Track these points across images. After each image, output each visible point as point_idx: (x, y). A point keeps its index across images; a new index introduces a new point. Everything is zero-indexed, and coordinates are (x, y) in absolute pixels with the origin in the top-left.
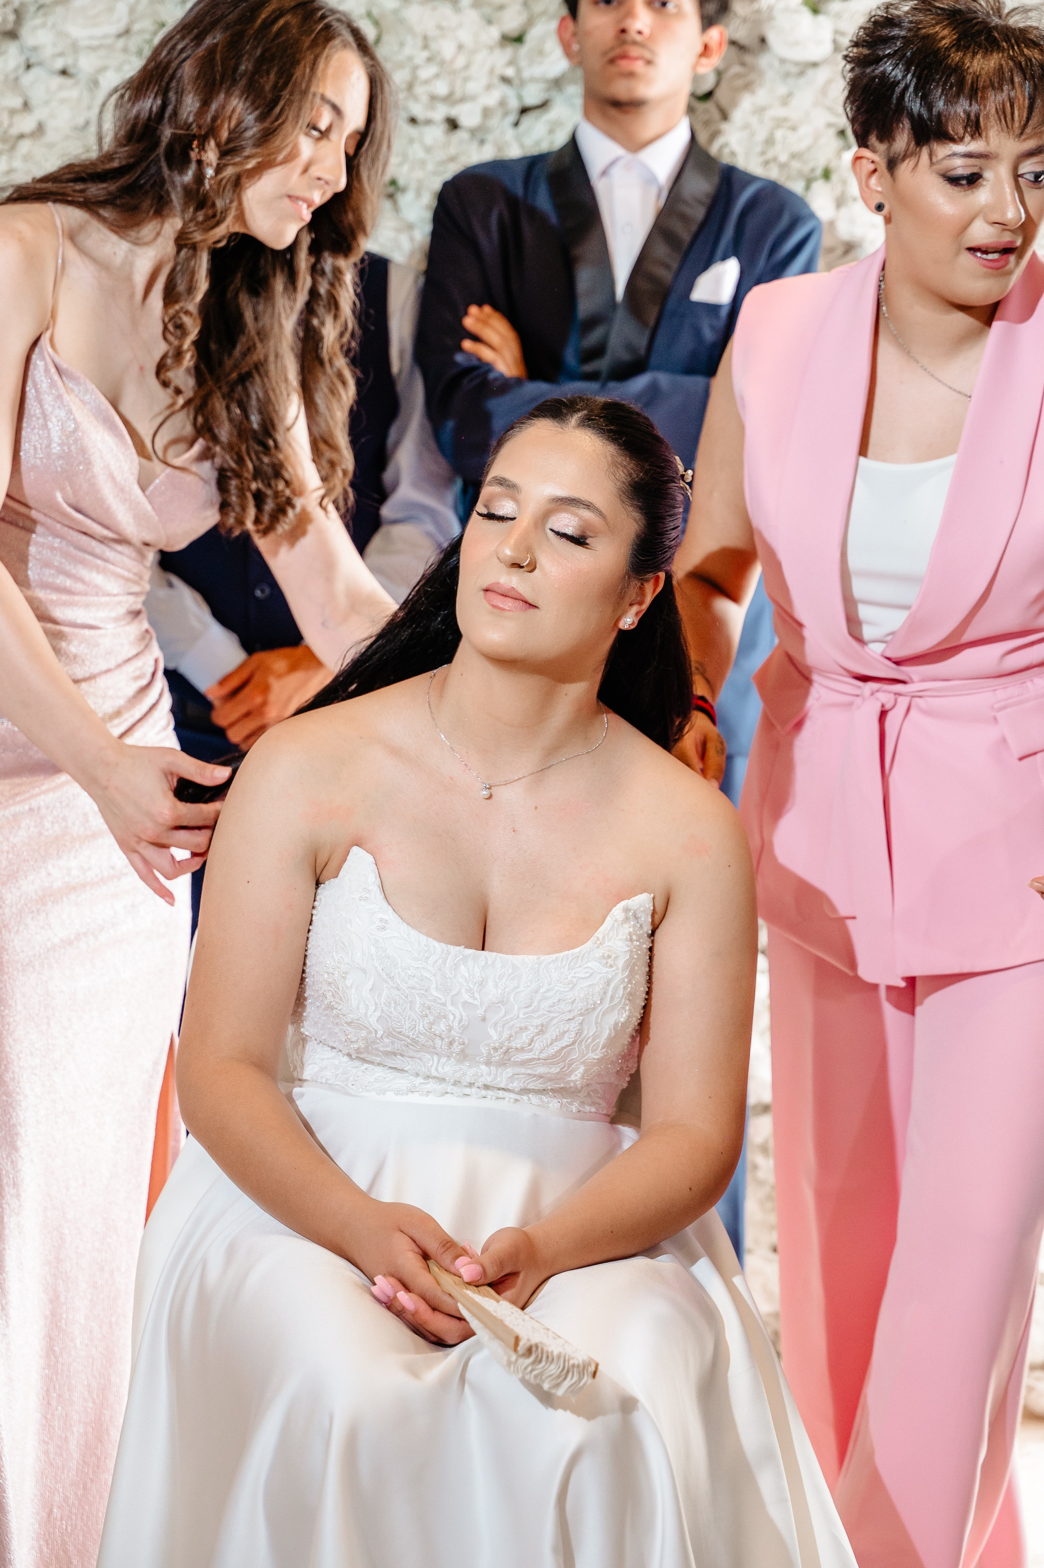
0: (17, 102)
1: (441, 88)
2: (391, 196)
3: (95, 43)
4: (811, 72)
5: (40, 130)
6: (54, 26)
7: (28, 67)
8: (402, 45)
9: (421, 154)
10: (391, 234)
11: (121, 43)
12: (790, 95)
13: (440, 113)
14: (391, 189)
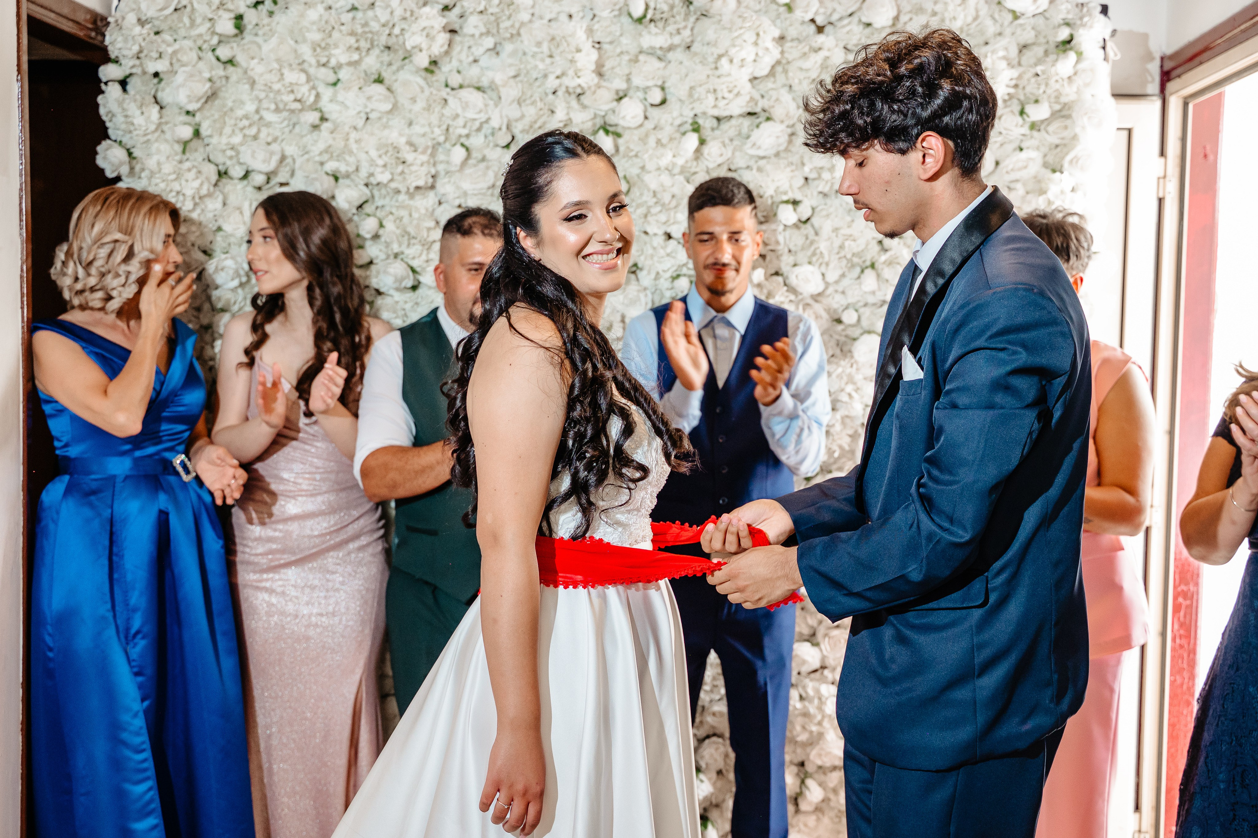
2: (634, 272)
3: (476, 192)
6: (454, 183)
7: (440, 203)
8: (641, 194)
9: (650, 251)
10: (635, 293)
11: (490, 191)
14: (634, 269)
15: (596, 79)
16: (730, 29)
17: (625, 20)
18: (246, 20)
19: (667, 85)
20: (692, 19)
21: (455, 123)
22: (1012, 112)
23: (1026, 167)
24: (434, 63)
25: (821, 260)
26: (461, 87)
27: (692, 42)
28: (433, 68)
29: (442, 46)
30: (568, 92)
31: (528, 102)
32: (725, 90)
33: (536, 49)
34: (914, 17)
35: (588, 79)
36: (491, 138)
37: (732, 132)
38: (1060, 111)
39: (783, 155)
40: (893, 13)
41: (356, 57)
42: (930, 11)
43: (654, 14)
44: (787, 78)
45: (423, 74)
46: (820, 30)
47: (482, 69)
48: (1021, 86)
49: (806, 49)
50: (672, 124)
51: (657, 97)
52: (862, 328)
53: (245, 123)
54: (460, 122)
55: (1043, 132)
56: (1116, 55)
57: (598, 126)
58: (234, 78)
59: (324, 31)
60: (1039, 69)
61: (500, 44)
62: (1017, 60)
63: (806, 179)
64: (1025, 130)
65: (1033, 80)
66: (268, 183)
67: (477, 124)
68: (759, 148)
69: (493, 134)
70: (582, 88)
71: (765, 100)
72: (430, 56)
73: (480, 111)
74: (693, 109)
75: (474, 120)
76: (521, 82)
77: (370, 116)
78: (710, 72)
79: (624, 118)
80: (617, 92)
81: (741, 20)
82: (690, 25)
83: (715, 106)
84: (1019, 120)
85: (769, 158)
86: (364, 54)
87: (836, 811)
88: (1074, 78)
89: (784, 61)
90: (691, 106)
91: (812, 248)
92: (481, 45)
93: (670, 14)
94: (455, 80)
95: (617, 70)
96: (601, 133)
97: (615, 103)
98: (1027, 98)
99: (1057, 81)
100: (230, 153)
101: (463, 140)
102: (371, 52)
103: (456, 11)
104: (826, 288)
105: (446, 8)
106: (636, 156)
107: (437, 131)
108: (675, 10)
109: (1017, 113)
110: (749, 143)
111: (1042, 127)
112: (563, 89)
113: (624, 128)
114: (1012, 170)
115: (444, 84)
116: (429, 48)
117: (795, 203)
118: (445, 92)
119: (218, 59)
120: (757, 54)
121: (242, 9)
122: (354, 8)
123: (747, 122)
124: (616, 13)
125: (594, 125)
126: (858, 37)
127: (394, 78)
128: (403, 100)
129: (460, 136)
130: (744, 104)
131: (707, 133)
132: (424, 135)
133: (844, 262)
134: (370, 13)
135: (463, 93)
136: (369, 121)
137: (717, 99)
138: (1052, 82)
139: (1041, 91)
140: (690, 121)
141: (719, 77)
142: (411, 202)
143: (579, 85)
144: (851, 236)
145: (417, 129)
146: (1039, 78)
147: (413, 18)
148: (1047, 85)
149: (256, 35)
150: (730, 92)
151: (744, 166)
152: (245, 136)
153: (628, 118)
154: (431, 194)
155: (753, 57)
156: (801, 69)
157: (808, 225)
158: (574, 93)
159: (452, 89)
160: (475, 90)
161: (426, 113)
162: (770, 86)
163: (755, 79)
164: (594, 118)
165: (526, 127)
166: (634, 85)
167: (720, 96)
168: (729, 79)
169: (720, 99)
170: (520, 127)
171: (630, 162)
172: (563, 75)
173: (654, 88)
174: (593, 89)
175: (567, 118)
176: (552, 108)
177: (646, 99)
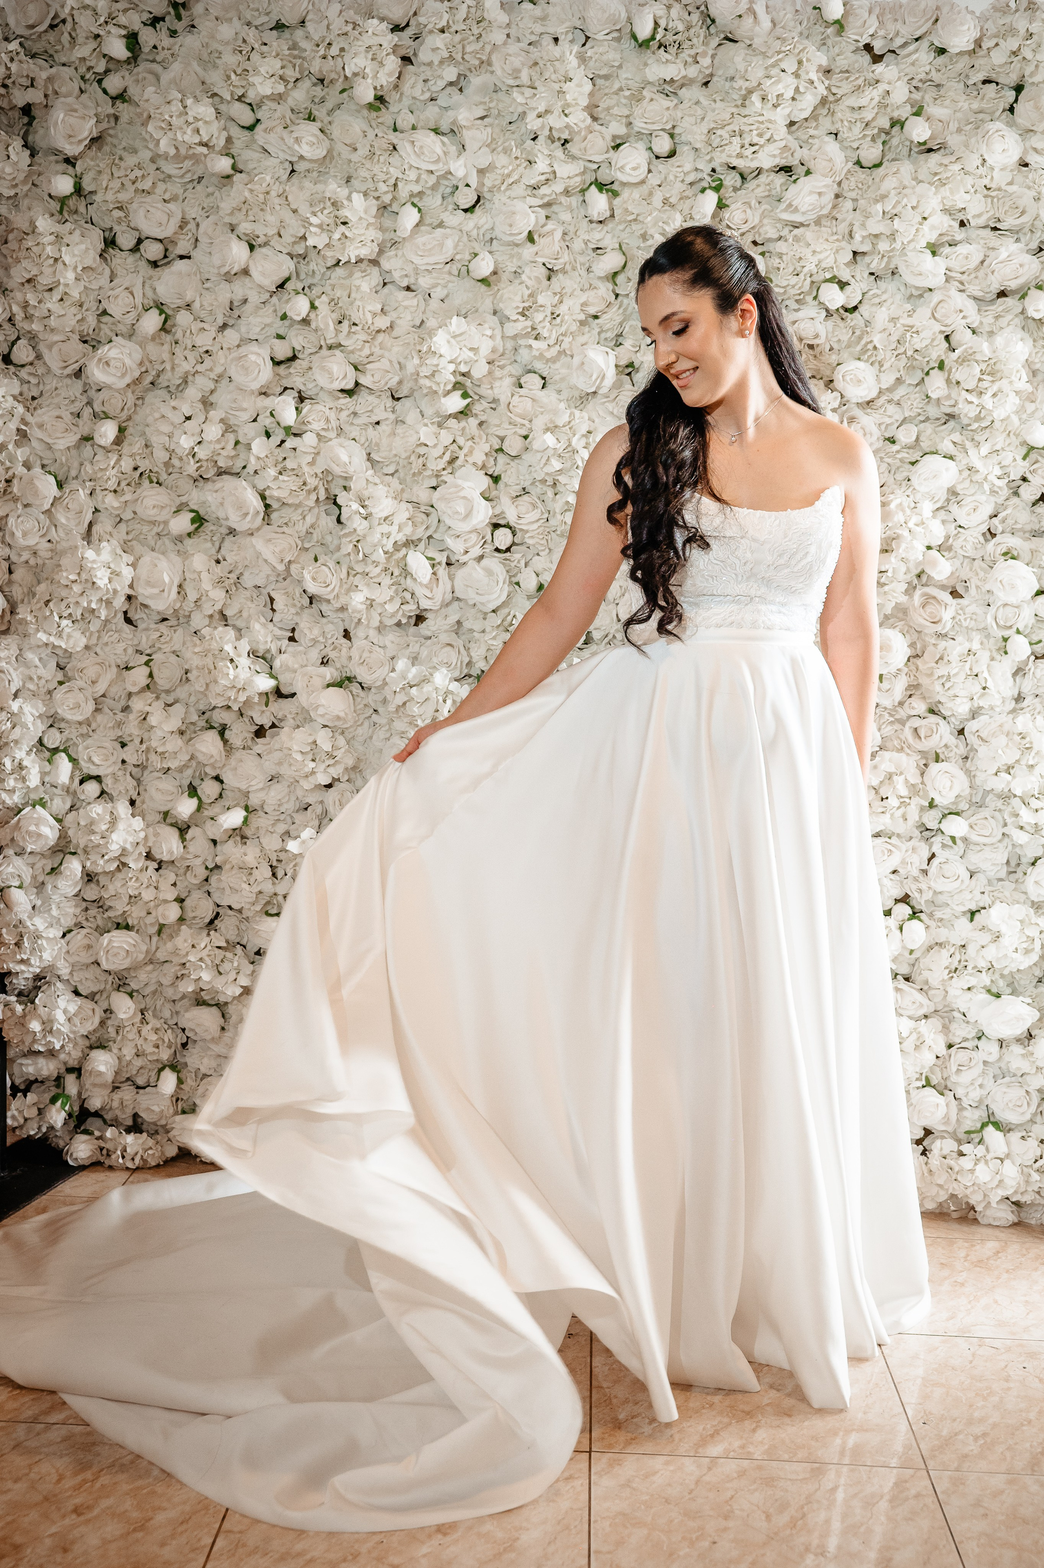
2: (629, 374)
3: (430, 268)
4: (927, 295)
6: (403, 256)
7: (385, 284)
12: (913, 310)
15: (589, 120)
16: (764, 55)
17: (628, 44)
18: (142, 39)
19: (677, 131)
20: (715, 41)
21: (405, 177)
24: (380, 99)
25: (873, 359)
26: (414, 128)
27: (712, 75)
28: (378, 104)
29: (390, 75)
30: (550, 137)
31: (500, 149)
32: (755, 133)
33: (511, 82)
34: (1001, 42)
35: (579, 118)
36: (451, 200)
37: (760, 192)
39: (824, 222)
40: (975, 34)
41: (281, 88)
42: (1023, 32)
43: (664, 36)
44: (833, 123)
45: (365, 112)
46: (877, 59)
47: (440, 107)
49: (860, 81)
50: (683, 181)
51: (663, 145)
52: (921, 449)
53: (138, 173)
54: (412, 175)
57: (588, 183)
58: (124, 118)
59: (241, 52)
61: (465, 76)
63: (855, 253)
66: (165, 257)
67: (433, 179)
68: (796, 210)
69: (453, 194)
70: (571, 132)
71: (805, 150)
72: (375, 88)
73: (438, 161)
74: (711, 160)
75: (432, 172)
76: (491, 125)
77: (296, 167)
78: (735, 110)
79: (621, 170)
80: (614, 137)
81: (779, 42)
82: (710, 52)
83: (740, 156)
85: (808, 225)
86: (291, 85)
89: (831, 98)
90: (708, 157)
91: (863, 342)
92: (440, 77)
93: (686, 34)
94: (406, 123)
95: (615, 111)
96: (593, 189)
97: (612, 151)
100: (117, 214)
101: (416, 200)
102: (299, 84)
103: (409, 32)
104: (878, 397)
105: (397, 28)
106: (635, 220)
108: (692, 31)
110: (783, 206)
112: (546, 132)
113: (624, 184)
115: (391, 126)
116: (375, 76)
117: (842, 285)
118: (393, 137)
119: (105, 91)
120: (797, 90)
121: (136, 26)
122: (279, 26)
123: (781, 178)
124: (615, 35)
125: (583, 181)
126: (927, 68)
127: (329, 119)
128: (339, 147)
129: (412, 195)
130: (777, 152)
131: (727, 192)
133: (904, 361)
134: (299, 33)
135: (418, 135)
136: (296, 175)
137: (743, 145)
140: (707, 177)
141: (745, 117)
142: (347, 282)
143: (567, 126)
144: (912, 327)
147: (356, 32)
149: (154, 61)
150: (760, 135)
151: (775, 236)
152: (136, 191)
153: (627, 169)
154: (374, 271)
155: (790, 93)
156: (853, 108)
157: (856, 314)
158: (559, 139)
159: (402, 132)
160: (432, 134)
161: (368, 165)
162: (812, 132)
163: (792, 124)
164: (583, 173)
165: (496, 183)
166: (636, 129)
167: (747, 142)
168: (760, 119)
169: (747, 146)
170: (488, 183)
171: (628, 230)
172: (547, 112)
173: (661, 133)
174: (583, 133)
175: (549, 170)
176: (530, 158)
177: (650, 149)
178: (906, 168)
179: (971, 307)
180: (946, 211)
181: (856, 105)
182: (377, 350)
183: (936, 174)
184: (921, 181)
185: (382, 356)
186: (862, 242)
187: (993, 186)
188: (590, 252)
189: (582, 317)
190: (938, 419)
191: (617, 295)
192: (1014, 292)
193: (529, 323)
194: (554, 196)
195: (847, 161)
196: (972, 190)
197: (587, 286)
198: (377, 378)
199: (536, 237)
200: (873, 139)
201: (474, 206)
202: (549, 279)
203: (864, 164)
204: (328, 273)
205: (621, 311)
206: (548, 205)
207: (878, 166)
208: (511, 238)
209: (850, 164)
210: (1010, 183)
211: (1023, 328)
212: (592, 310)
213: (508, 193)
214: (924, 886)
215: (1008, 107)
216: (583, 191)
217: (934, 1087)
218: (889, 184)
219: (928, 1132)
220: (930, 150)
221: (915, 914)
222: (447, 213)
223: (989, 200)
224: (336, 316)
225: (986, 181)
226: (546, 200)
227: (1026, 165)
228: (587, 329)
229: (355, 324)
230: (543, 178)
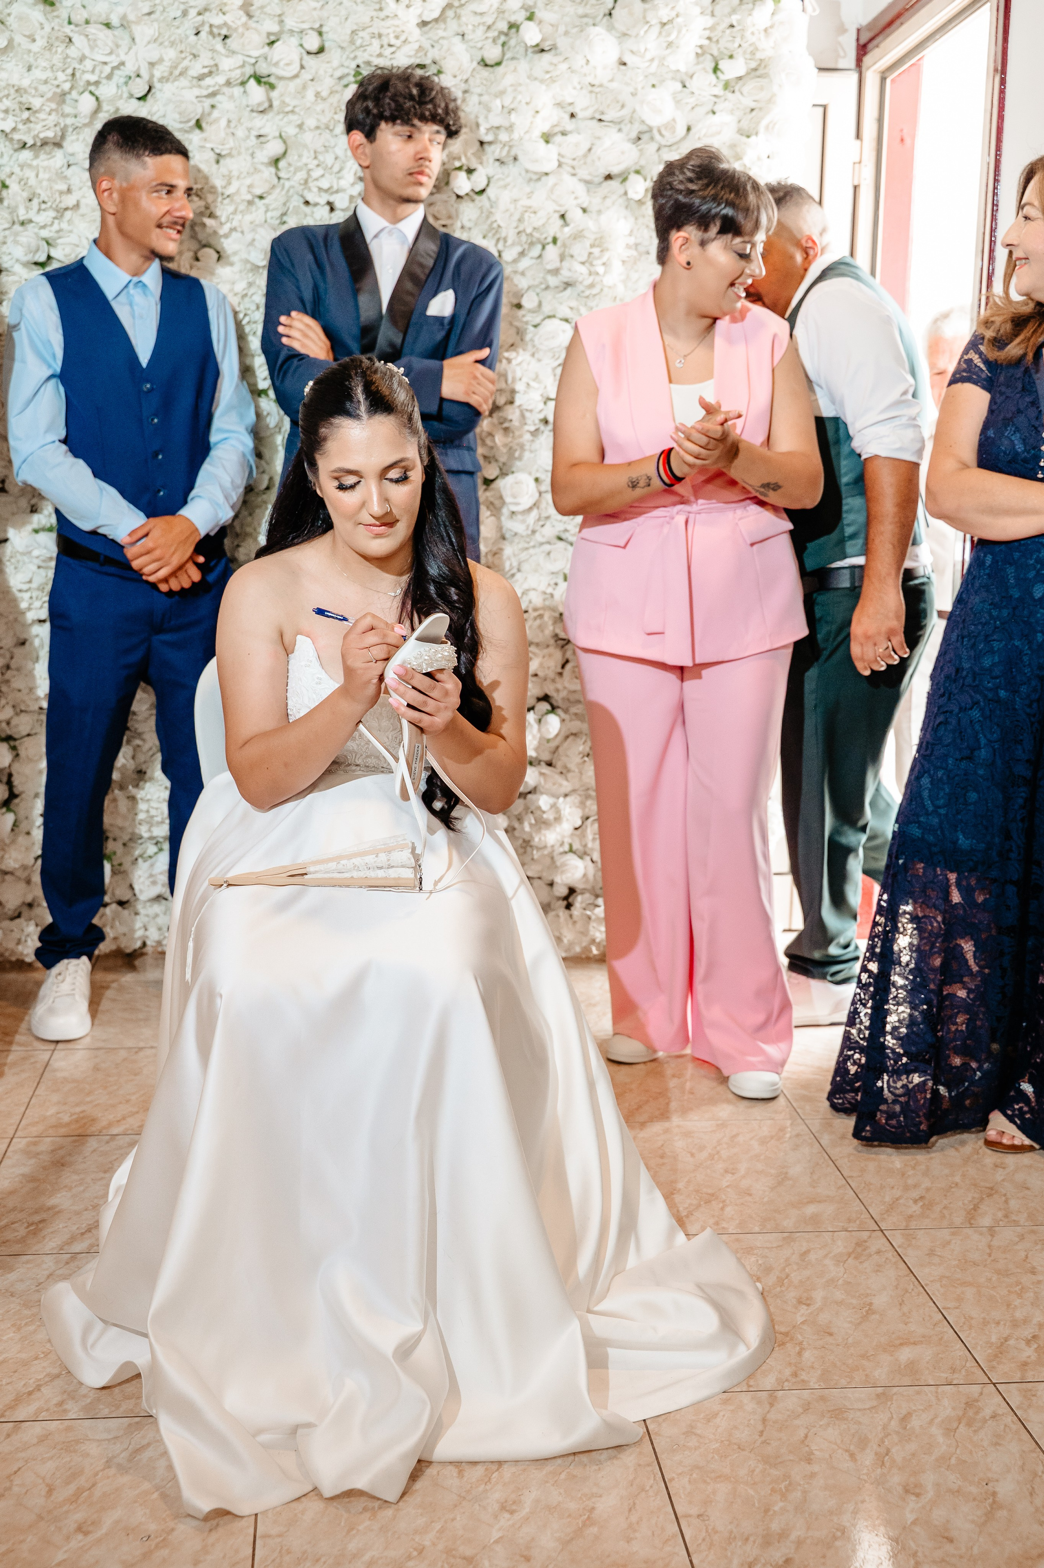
0: (64, 187)
1: (325, 184)
4: (544, 178)
5: (77, 206)
6: (84, 139)
7: (68, 165)
8: (300, 156)
12: (532, 192)
13: (323, 199)
15: (244, 18)
19: (324, 29)
21: (81, 67)
22: (704, 69)
23: (719, 133)
26: (87, 22)
30: (211, 33)
31: (166, 43)
32: (392, 36)
35: (235, 18)
36: (125, 88)
38: (755, 70)
44: (460, 25)
45: (42, 7)
47: (111, 4)
48: (715, 39)
50: (331, 75)
51: (313, 43)
52: (545, 313)
54: (88, 65)
55: (737, 93)
56: (814, 10)
57: (247, 76)
60: (734, 19)
62: (710, 9)
63: (483, 142)
64: (719, 91)
65: (728, 31)
67: (107, 69)
69: (126, 83)
70: (229, 28)
71: (436, 50)
73: (111, 53)
74: (355, 58)
75: (105, 63)
76: (156, 20)
78: (375, 14)
79: (276, 64)
80: (269, 34)
83: (380, 55)
84: (713, 77)
87: (520, 841)
88: (770, 30)
90: (352, 56)
94: (79, 16)
95: (268, 10)
96: (252, 82)
97: (267, 48)
98: (721, 53)
99: (753, 33)
101: (92, 88)
106: (292, 112)
107: (61, 76)
109: (711, 71)
111: (737, 88)
112: (206, 28)
113: (279, 78)
114: (705, 135)
115: (66, 22)
117: (470, 170)
118: (68, 30)
125: (243, 74)
127: (8, 11)
128: (18, 39)
129: (89, 83)
130: (412, 53)
132: (46, 82)
135: (92, 29)
137: (382, 46)
138: (748, 34)
139: (736, 45)
140: (353, 73)
141: (384, 19)
142: (35, 163)
143: (225, 24)
144: (530, 207)
145: (39, 74)
146: (735, 29)
148: (742, 37)
150: (397, 37)
153: (282, 64)
154: (59, 153)
156: (476, 13)
157: (484, 196)
158: (219, 34)
159: (77, 25)
160: (104, 27)
161: (47, 54)
162: (441, 33)
163: (424, 24)
164: (243, 66)
165: (166, 74)
166: (287, 27)
167: (385, 43)
168: (396, 22)
169: (386, 46)
170: (157, 74)
171: (285, 119)
172: (206, 10)
173: (310, 32)
174: (240, 30)
175: (212, 63)
176: (194, 51)
177: (301, 45)
178: (523, 66)
179: (581, 189)
180: (559, 105)
181: (479, 11)
182: (64, 226)
183: (547, 72)
184: (536, 79)
185: (71, 232)
186: (487, 134)
187: (596, 82)
188: (253, 139)
189: (249, 197)
190: (557, 287)
191: (279, 178)
192: (619, 175)
193: (202, 203)
194: (217, 88)
195: (472, 61)
196: (578, 87)
197: (252, 170)
198: (68, 250)
199: (204, 125)
200: (494, 41)
201: (146, 95)
202: (218, 162)
203: (489, 62)
204: (16, 154)
205: (284, 192)
206: (213, 94)
207: (499, 64)
208: (182, 126)
209: (475, 64)
210: (612, 80)
211: (627, 207)
212: (258, 192)
213: (176, 83)
214: (559, 686)
215: (607, 12)
216: (243, 83)
217: (575, 853)
218: (509, 80)
219: (572, 891)
220: (543, 51)
221: (554, 709)
222: (122, 101)
223: (593, 95)
224: (25, 195)
225: (590, 79)
226: (210, 90)
227: (625, 64)
228: (253, 208)
229: (44, 202)
230: (206, 70)
